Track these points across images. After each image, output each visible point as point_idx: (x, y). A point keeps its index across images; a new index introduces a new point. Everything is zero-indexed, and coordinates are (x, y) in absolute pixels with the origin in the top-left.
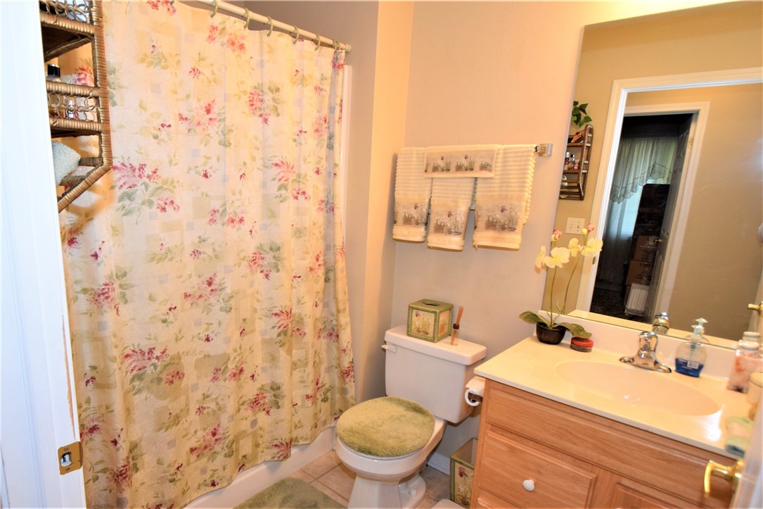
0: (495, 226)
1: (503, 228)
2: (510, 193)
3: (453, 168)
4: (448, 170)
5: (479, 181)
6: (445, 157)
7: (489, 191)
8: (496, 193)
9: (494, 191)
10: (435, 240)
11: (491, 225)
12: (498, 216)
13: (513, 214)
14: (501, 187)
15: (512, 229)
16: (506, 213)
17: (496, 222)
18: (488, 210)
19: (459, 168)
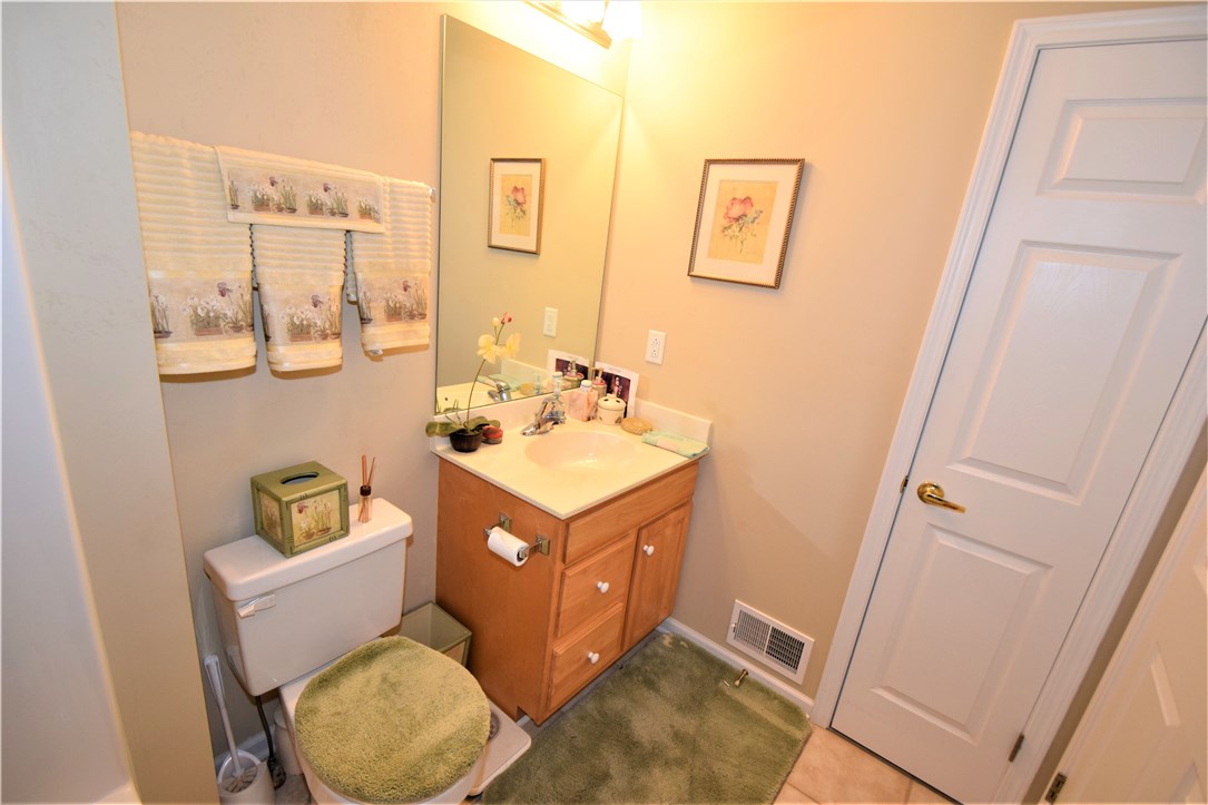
0: (399, 314)
1: (412, 316)
2: (411, 261)
3: (302, 206)
4: (293, 210)
5: (356, 236)
6: (279, 180)
7: (380, 256)
8: (389, 260)
9: (387, 256)
10: (291, 356)
11: (394, 314)
12: (401, 297)
13: (420, 292)
14: (397, 249)
15: (423, 316)
16: (412, 291)
17: (400, 308)
18: (383, 289)
19: (316, 209)
